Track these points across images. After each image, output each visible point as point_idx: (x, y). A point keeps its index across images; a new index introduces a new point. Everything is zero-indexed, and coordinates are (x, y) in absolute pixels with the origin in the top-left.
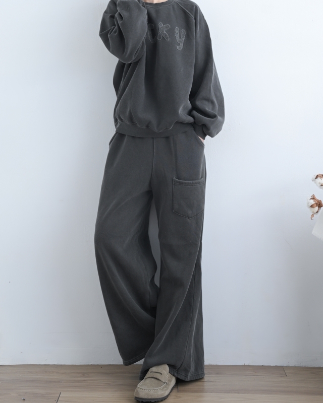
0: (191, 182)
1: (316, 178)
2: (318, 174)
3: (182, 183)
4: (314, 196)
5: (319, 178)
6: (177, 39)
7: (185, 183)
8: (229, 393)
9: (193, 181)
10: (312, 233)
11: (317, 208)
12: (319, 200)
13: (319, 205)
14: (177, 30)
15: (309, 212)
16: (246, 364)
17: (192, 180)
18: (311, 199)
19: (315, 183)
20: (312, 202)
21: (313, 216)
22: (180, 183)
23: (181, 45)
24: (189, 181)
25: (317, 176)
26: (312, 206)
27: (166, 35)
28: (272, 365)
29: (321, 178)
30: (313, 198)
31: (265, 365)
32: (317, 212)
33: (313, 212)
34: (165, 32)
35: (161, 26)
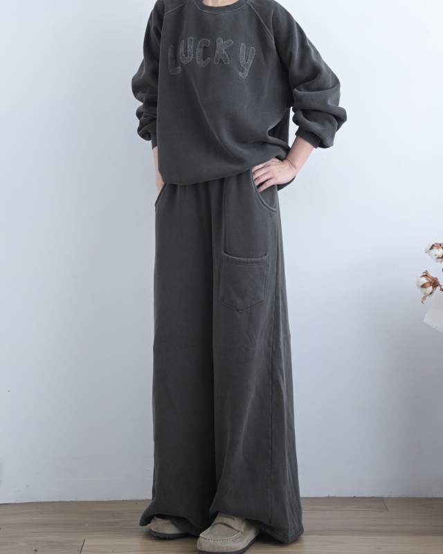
0: (245, 259)
1: (432, 248)
3: (232, 260)
4: (426, 272)
5: (435, 249)
6: (241, 62)
7: (236, 261)
9: (249, 259)
10: (424, 321)
11: (430, 289)
12: (435, 277)
13: (435, 284)
14: (243, 48)
15: (420, 293)
17: (247, 257)
18: (423, 276)
19: (430, 255)
20: (424, 280)
21: (424, 298)
23: (247, 70)
25: (433, 245)
26: (423, 286)
27: (225, 56)
28: (367, 495)
29: (438, 248)
30: (426, 275)
31: (357, 496)
32: (431, 293)
33: (425, 294)
34: (224, 52)
35: (221, 42)
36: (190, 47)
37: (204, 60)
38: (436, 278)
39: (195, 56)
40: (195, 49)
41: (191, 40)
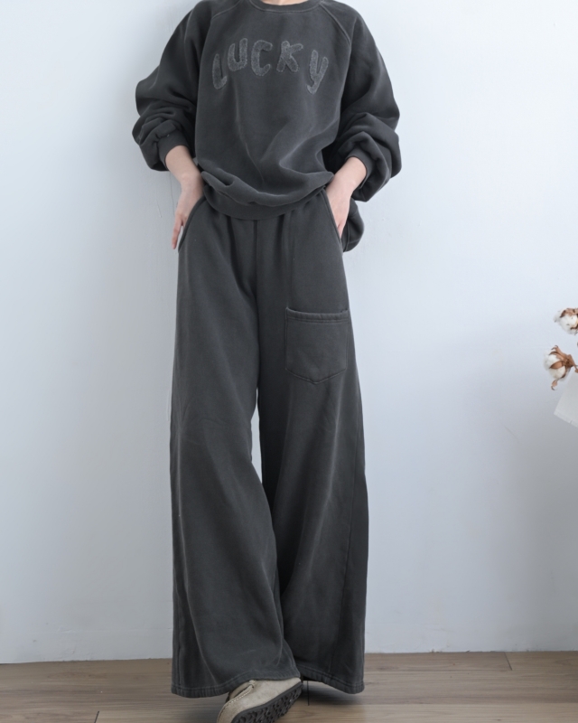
0: (319, 315)
1: (563, 315)
2: (565, 309)
3: (302, 317)
4: (557, 348)
5: (567, 316)
6: (312, 73)
7: (308, 318)
8: (403, 703)
9: (324, 315)
10: (556, 413)
11: (562, 370)
12: (568, 353)
13: (568, 363)
14: (314, 55)
15: (549, 376)
16: (436, 651)
17: (322, 312)
18: (552, 353)
19: (561, 325)
20: (554, 359)
21: (555, 383)
22: (296, 316)
23: (317, 84)
24: (315, 314)
25: (565, 312)
26: (553, 367)
27: (293, 62)
29: (571, 315)
30: (556, 352)
32: (564, 376)
33: (555, 377)
34: (291, 57)
35: (286, 46)
36: (243, 50)
37: (261, 66)
38: (570, 356)
39: (249, 61)
40: (249, 53)
41: (244, 42)
